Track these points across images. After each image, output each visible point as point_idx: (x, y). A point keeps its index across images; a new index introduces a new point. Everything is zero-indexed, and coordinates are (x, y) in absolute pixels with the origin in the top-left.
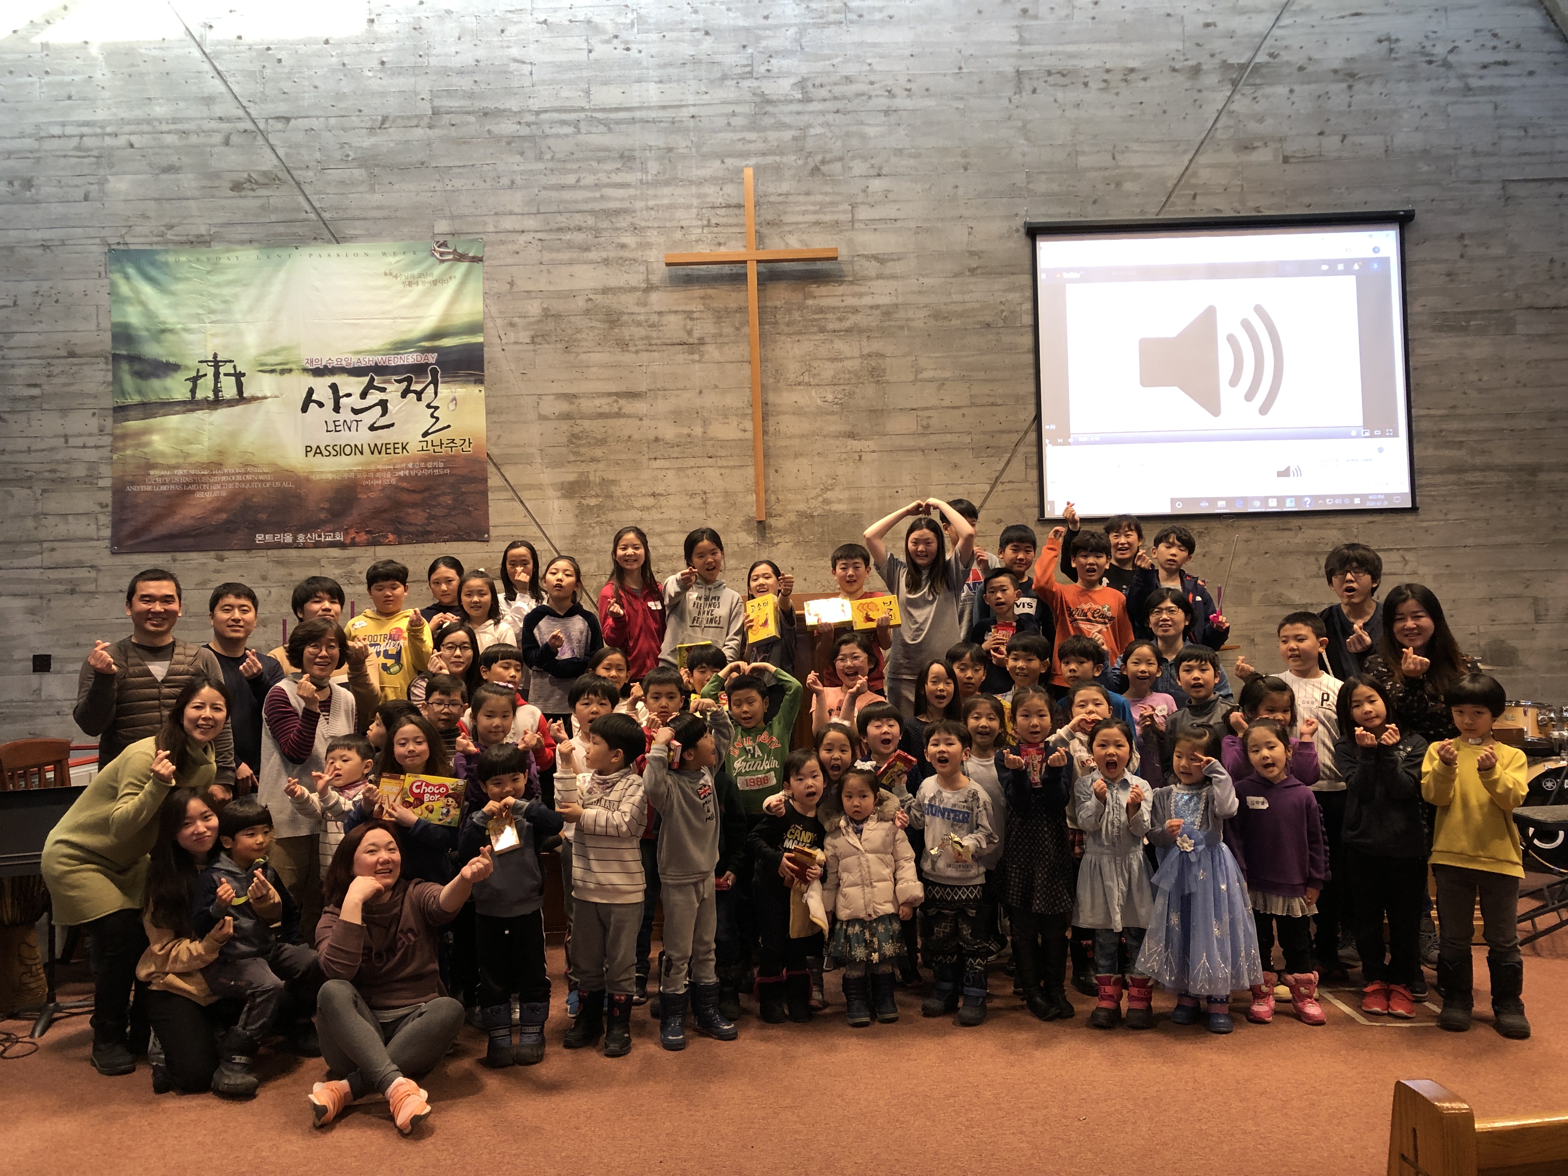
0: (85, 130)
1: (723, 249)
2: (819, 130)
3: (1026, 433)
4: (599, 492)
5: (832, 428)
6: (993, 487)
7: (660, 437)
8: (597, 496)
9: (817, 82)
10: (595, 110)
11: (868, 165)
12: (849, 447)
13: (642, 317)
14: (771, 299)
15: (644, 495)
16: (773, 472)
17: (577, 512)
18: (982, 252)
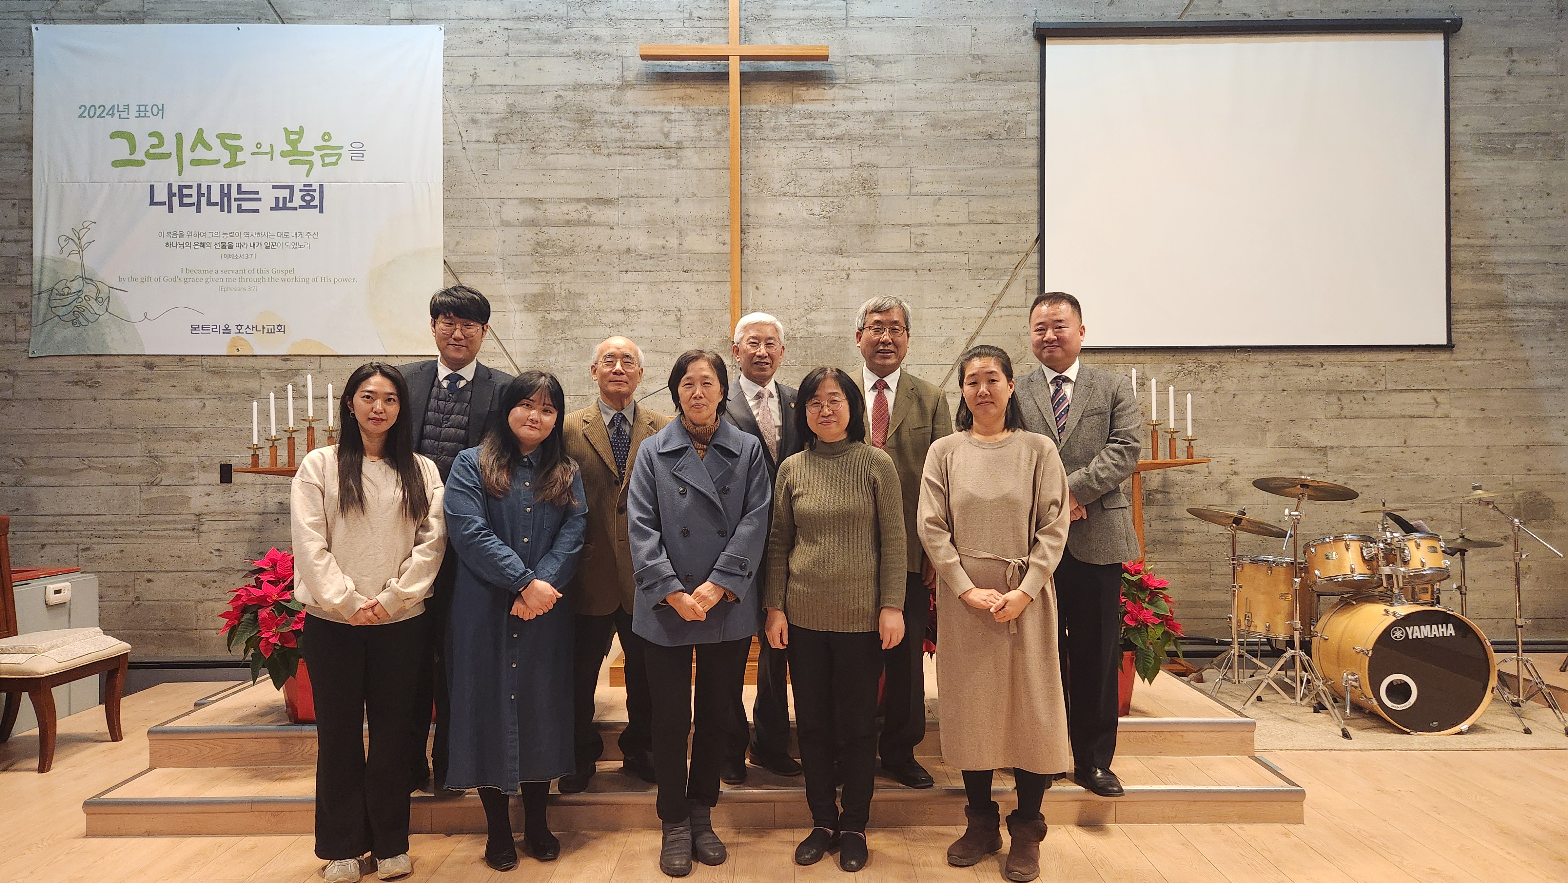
1: (704, 43)
3: (1028, 255)
4: (565, 306)
5: (818, 244)
6: (989, 314)
7: (633, 248)
8: (562, 310)
12: (837, 265)
13: (616, 118)
14: (756, 101)
15: (613, 311)
16: (751, 289)
17: (540, 327)
18: (986, 56)
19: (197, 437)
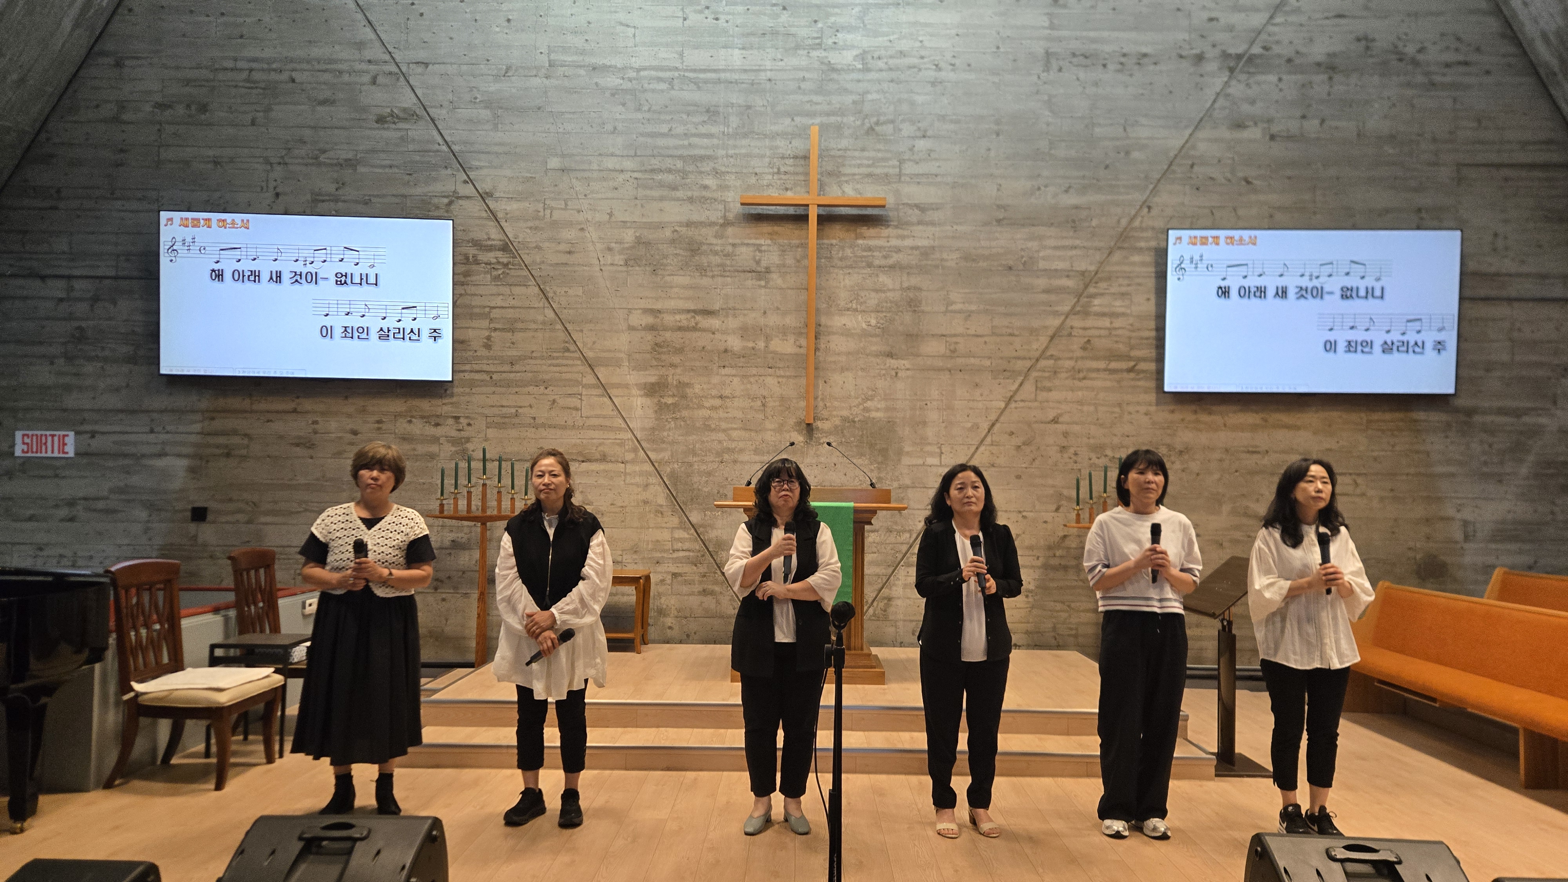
0: (254, 65)
1: (789, 194)
2: (874, 96)
3: (1037, 360)
4: (676, 392)
5: (874, 348)
6: (1007, 405)
7: (729, 348)
8: (674, 396)
9: (876, 55)
10: (686, 70)
11: (915, 128)
12: (888, 365)
13: (718, 248)
14: (828, 238)
15: (713, 397)
16: (821, 383)
17: (656, 409)
18: (1008, 206)
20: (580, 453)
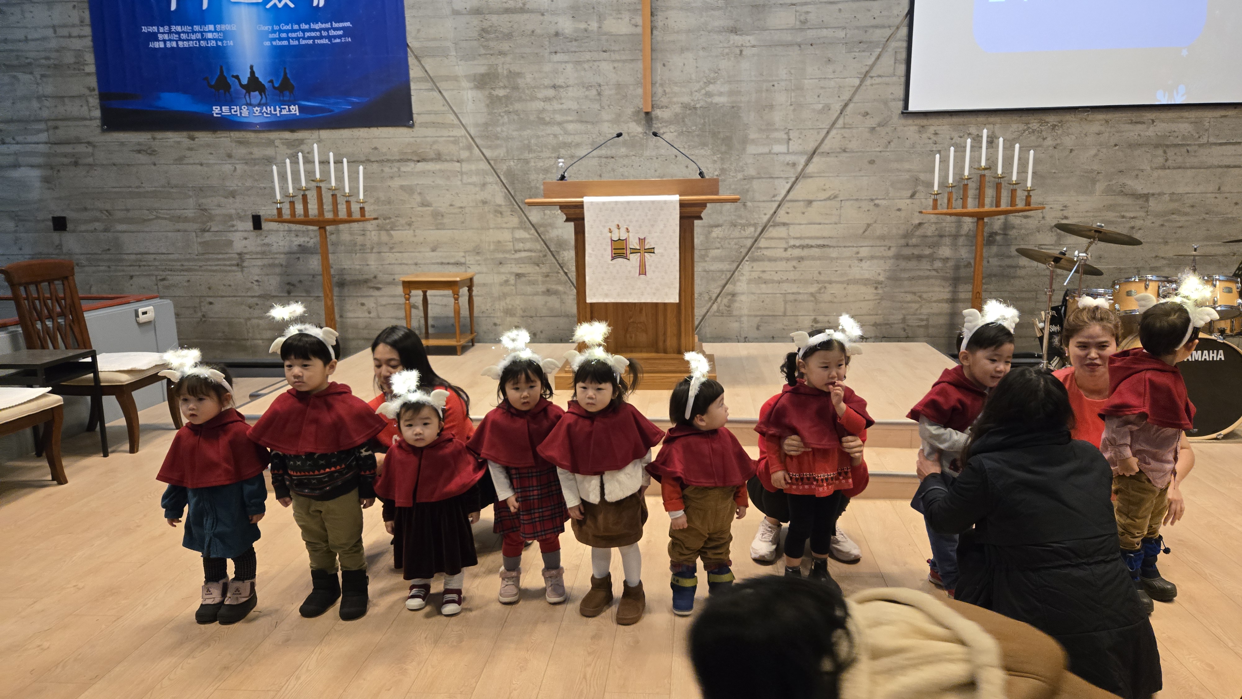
3: (898, 28)
4: (507, 84)
5: (717, 23)
6: (862, 82)
7: (560, 31)
8: (505, 87)
12: (731, 42)
15: (546, 87)
16: (659, 66)
17: (488, 102)
19: (233, 194)
20: (414, 153)
